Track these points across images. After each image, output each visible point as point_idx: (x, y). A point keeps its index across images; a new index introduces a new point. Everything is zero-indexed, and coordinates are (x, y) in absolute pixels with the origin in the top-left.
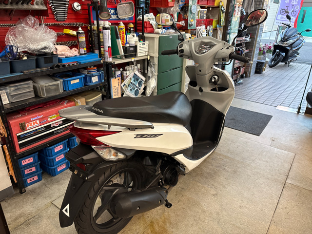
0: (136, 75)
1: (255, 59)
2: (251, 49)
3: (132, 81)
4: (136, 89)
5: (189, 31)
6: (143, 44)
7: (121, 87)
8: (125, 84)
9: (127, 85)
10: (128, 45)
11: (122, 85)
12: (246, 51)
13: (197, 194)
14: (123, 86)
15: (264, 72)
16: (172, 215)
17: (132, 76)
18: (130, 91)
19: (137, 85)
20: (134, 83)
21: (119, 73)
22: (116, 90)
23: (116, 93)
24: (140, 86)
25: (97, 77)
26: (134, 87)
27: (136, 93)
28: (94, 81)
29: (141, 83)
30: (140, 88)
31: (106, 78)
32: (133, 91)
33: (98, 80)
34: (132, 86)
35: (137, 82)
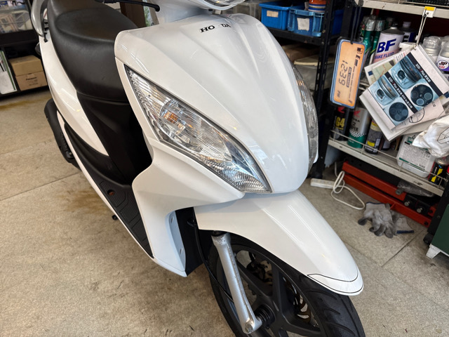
0: (415, 62)
3: (393, 72)
4: (399, 100)
7: (363, 75)
9: (377, 75)
11: (367, 69)
13: (116, 258)
14: (370, 73)
16: (99, 217)
17: (402, 58)
18: (375, 94)
19: (408, 93)
20: (399, 81)
21: (385, 38)
22: (347, 73)
23: (346, 79)
24: (420, 102)
25: (307, 20)
26: (392, 91)
27: (397, 112)
28: (300, 28)
29: (425, 94)
30: (415, 106)
31: (324, 31)
32: (385, 98)
33: (308, 29)
34: (386, 85)
35: (411, 83)
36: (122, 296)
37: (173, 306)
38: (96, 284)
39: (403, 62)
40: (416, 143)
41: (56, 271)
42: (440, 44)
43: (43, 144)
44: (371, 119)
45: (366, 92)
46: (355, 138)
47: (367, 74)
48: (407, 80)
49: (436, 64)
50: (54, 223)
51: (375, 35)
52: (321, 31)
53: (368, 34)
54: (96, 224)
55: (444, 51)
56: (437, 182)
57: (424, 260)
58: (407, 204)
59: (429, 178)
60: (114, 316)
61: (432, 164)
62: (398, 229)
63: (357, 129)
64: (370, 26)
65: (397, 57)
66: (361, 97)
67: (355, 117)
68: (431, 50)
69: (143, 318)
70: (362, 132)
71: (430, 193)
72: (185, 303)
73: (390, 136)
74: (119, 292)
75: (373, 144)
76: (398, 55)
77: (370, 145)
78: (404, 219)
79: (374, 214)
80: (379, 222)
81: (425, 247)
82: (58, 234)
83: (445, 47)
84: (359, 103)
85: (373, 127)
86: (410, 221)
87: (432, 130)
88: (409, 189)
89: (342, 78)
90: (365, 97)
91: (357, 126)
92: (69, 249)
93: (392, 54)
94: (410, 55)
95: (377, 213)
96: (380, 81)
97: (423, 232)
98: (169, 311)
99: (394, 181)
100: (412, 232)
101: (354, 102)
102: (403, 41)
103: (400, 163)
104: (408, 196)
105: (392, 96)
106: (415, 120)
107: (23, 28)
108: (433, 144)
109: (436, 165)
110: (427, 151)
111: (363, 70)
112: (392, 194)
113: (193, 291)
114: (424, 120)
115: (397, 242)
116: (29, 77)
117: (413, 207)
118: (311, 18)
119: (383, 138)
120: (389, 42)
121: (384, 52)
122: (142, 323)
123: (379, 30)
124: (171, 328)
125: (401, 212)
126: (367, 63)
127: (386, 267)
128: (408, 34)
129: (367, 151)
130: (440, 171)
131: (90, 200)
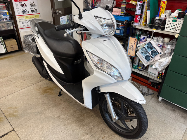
0: (151, 44)
3: (146, 46)
4: (147, 54)
6: (174, 21)
7: (137, 47)
9: (141, 47)
13: (64, 108)
16: (53, 96)
18: (141, 53)
19: (150, 53)
20: (147, 49)
21: (142, 37)
22: (132, 46)
23: (132, 48)
24: (153, 55)
25: (119, 31)
27: (147, 58)
28: (117, 32)
29: (154, 53)
31: (124, 34)
32: (144, 54)
33: (119, 33)
34: (144, 50)
35: (151, 50)
36: (69, 119)
37: (86, 121)
38: (59, 116)
39: (148, 44)
40: (153, 67)
41: (44, 114)
42: (158, 39)
43: (24, 72)
44: (139, 60)
45: (138, 52)
46: (135, 66)
47: (138, 47)
48: (150, 49)
49: (157, 45)
50: (38, 99)
51: (139, 35)
52: (123, 34)
53: (137, 35)
54: (53, 98)
55: (159, 41)
56: (160, 78)
57: (158, 101)
58: (152, 85)
59: (157, 77)
60: (68, 125)
61: (158, 73)
62: (150, 93)
63: (135, 63)
64: (138, 33)
65: (146, 43)
66: (136, 54)
67: (135, 60)
68: (155, 41)
69: (77, 125)
70: (137, 64)
71: (158, 81)
72: (90, 120)
73: (146, 65)
74: (67, 118)
75: (141, 68)
76: (146, 42)
77: (140, 68)
78: (151, 90)
79: (142, 89)
80: (144, 91)
81: (158, 98)
82: (41, 102)
83: (159, 40)
84: (136, 55)
85: (140, 62)
86: (153, 91)
87: (157, 63)
88: (152, 81)
89: (130, 48)
90: (138, 54)
91: (135, 62)
92: (46, 107)
93: (145, 41)
94: (150, 42)
95: (143, 89)
96: (142, 49)
97: (157, 93)
98: (85, 122)
99: (147, 78)
100: (154, 94)
101: (134, 55)
102: (148, 38)
103: (149, 73)
104: (152, 83)
105: (146, 53)
106: (152, 60)
107: (9, 28)
108: (158, 67)
109: (159, 73)
110: (156, 69)
111: (137, 45)
112: (147, 83)
113: (91, 116)
114: (155, 60)
115: (150, 97)
116: (12, 47)
117: (153, 86)
118: (120, 30)
119: (143, 65)
120: (143, 38)
121: (142, 41)
122: (77, 126)
123: (140, 34)
124: (87, 127)
125: (150, 88)
126: (137, 44)
127: (147, 104)
128: (148, 35)
129: (139, 70)
130: (160, 75)
131: (48, 90)
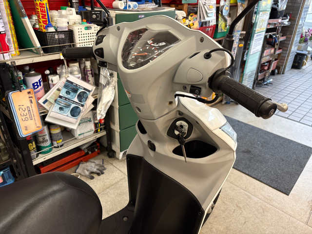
0: (72, 83)
1: (294, 49)
2: (289, 36)
3: (63, 93)
4: (73, 106)
5: (186, 7)
6: (88, 28)
7: (39, 105)
8: (46, 101)
9: (52, 101)
10: (51, 29)
11: (41, 101)
12: (282, 39)
14: (44, 103)
15: (304, 67)
17: (63, 84)
18: (58, 111)
19: (76, 100)
20: (67, 96)
22: (27, 111)
23: (28, 116)
24: (83, 100)
26: (67, 104)
27: (75, 112)
29: (84, 96)
30: (82, 103)
32: (65, 109)
34: (62, 102)
35: (75, 94)
39: (66, 86)
45: (50, 114)
46: (48, 146)
48: (72, 94)
55: (72, 72)
59: (96, 131)
65: (60, 86)
66: (47, 119)
67: (42, 135)
70: (48, 140)
76: (59, 84)
77: (59, 142)
85: (55, 132)
89: (23, 118)
94: (68, 81)
100: (103, 160)
101: (41, 126)
104: (88, 149)
105: (68, 106)
106: (83, 110)
114: (87, 108)
117: (93, 151)
120: (39, 81)
130: (100, 124)
